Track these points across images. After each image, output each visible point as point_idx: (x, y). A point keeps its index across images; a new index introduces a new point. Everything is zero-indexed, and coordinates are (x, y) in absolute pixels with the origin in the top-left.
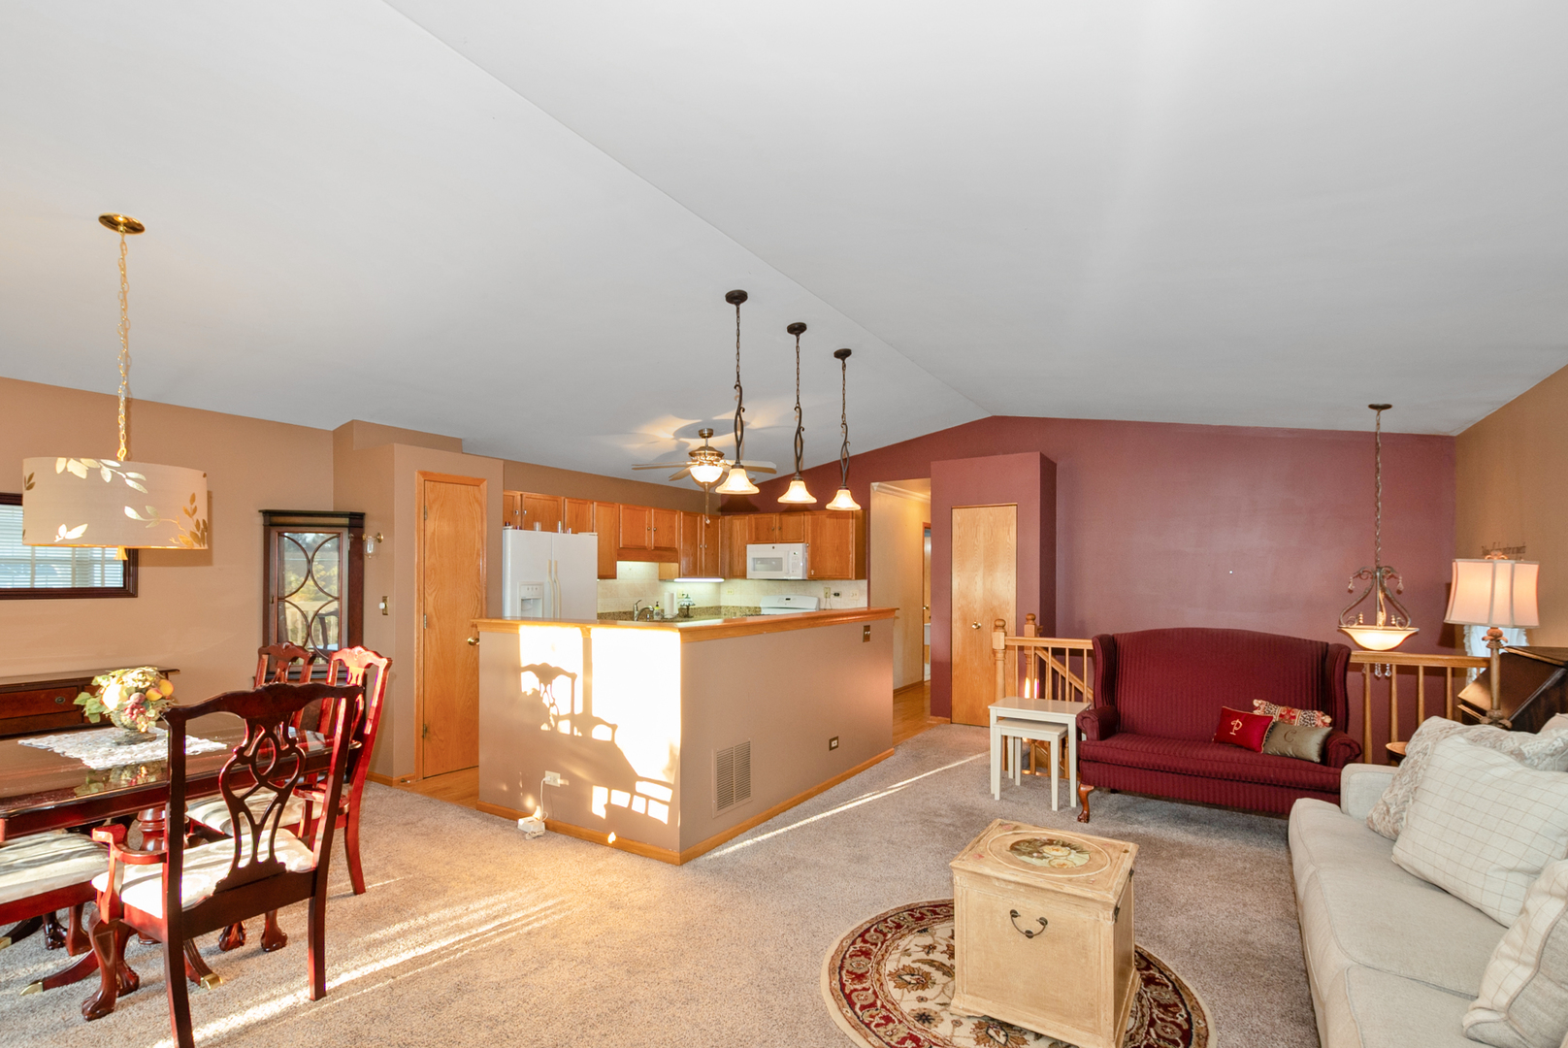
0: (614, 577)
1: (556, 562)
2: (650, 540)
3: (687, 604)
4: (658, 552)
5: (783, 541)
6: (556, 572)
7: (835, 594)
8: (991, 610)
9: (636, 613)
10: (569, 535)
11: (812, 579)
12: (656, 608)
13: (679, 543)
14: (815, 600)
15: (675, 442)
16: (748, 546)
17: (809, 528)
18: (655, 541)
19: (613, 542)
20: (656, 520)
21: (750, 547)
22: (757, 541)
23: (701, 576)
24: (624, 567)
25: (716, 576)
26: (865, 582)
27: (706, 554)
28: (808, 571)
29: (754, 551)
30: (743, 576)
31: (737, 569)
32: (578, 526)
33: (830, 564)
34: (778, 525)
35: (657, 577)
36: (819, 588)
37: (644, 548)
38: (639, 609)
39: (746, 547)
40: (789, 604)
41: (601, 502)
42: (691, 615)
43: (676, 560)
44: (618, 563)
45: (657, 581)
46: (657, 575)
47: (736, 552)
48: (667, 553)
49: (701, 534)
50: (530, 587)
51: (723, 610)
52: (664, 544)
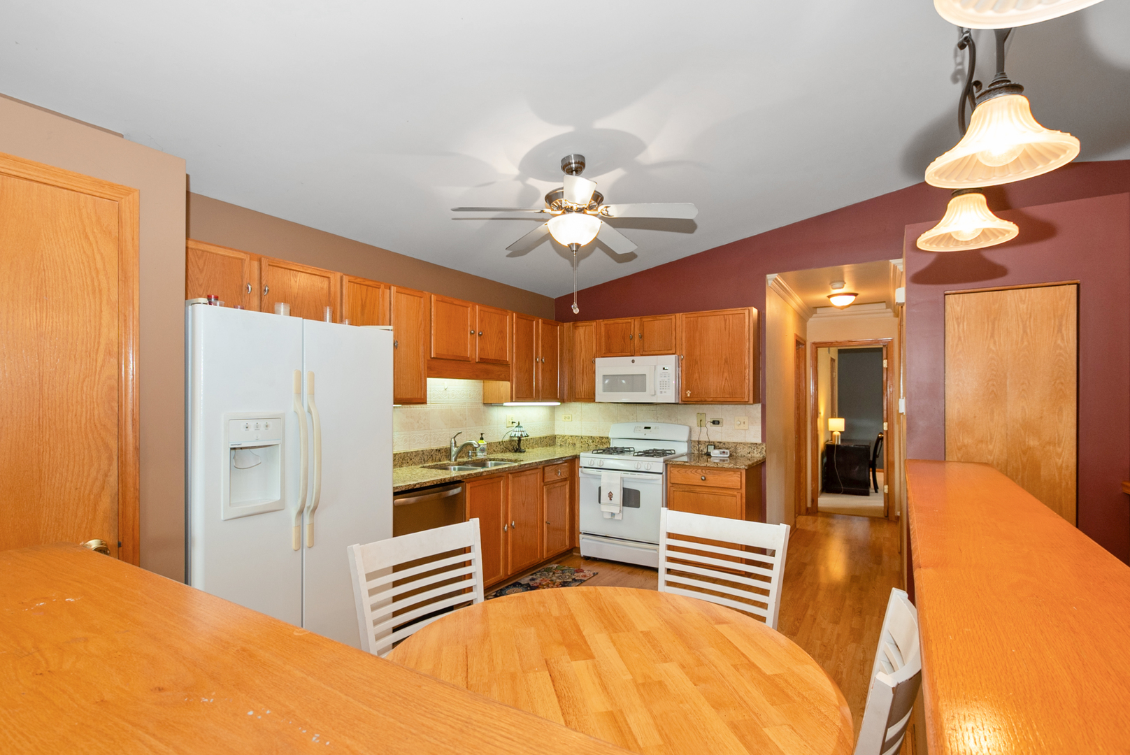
0: (423, 401)
1: (312, 375)
2: (473, 350)
3: (518, 434)
4: (484, 366)
5: (644, 353)
6: (312, 394)
7: (714, 422)
8: (1024, 453)
9: (454, 450)
10: (345, 329)
11: (685, 402)
12: (481, 442)
13: (510, 355)
14: (686, 430)
15: (519, 185)
16: (597, 360)
17: (682, 335)
18: (481, 350)
19: (421, 349)
20: (481, 321)
21: (599, 361)
22: (609, 352)
23: (537, 399)
24: (438, 387)
25: (555, 399)
26: (759, 406)
27: (543, 370)
28: (680, 391)
29: (605, 367)
30: (590, 398)
31: (581, 388)
32: (364, 316)
33: (714, 382)
34: (637, 332)
35: (481, 401)
36: (691, 416)
37: (465, 360)
38: (459, 444)
39: (594, 362)
40: (649, 434)
41: (403, 289)
42: (522, 448)
43: (507, 378)
44: (428, 379)
45: (481, 406)
46: (481, 397)
47: (579, 368)
48: (496, 368)
49: (537, 344)
50: (252, 424)
51: (558, 441)
52: (492, 354)
